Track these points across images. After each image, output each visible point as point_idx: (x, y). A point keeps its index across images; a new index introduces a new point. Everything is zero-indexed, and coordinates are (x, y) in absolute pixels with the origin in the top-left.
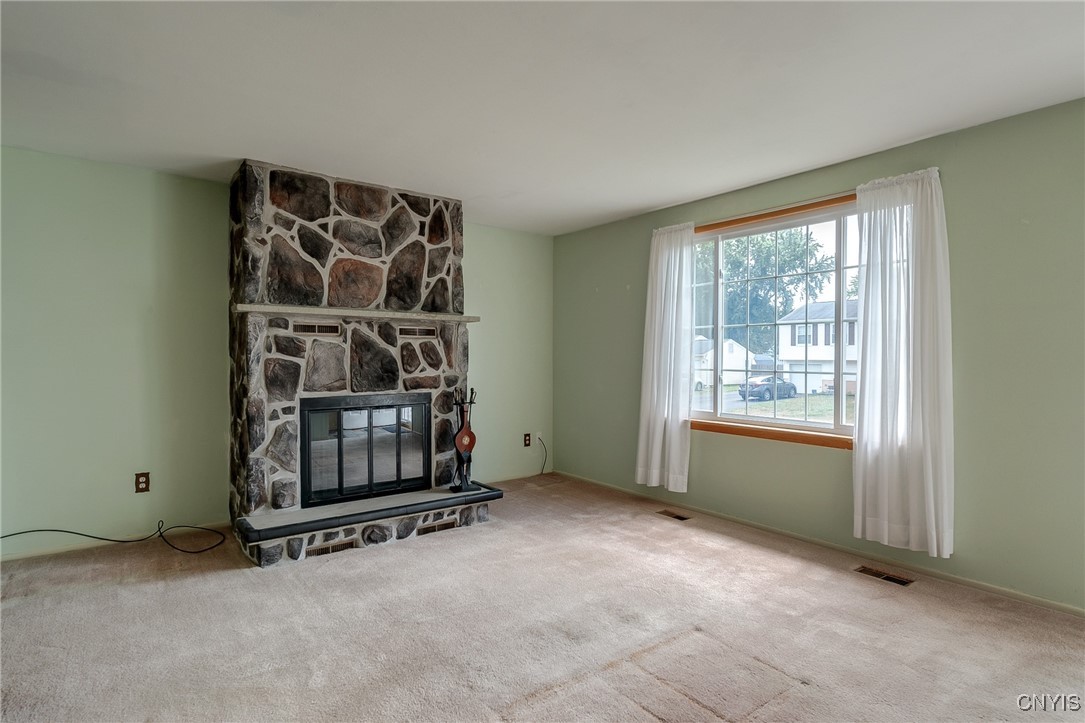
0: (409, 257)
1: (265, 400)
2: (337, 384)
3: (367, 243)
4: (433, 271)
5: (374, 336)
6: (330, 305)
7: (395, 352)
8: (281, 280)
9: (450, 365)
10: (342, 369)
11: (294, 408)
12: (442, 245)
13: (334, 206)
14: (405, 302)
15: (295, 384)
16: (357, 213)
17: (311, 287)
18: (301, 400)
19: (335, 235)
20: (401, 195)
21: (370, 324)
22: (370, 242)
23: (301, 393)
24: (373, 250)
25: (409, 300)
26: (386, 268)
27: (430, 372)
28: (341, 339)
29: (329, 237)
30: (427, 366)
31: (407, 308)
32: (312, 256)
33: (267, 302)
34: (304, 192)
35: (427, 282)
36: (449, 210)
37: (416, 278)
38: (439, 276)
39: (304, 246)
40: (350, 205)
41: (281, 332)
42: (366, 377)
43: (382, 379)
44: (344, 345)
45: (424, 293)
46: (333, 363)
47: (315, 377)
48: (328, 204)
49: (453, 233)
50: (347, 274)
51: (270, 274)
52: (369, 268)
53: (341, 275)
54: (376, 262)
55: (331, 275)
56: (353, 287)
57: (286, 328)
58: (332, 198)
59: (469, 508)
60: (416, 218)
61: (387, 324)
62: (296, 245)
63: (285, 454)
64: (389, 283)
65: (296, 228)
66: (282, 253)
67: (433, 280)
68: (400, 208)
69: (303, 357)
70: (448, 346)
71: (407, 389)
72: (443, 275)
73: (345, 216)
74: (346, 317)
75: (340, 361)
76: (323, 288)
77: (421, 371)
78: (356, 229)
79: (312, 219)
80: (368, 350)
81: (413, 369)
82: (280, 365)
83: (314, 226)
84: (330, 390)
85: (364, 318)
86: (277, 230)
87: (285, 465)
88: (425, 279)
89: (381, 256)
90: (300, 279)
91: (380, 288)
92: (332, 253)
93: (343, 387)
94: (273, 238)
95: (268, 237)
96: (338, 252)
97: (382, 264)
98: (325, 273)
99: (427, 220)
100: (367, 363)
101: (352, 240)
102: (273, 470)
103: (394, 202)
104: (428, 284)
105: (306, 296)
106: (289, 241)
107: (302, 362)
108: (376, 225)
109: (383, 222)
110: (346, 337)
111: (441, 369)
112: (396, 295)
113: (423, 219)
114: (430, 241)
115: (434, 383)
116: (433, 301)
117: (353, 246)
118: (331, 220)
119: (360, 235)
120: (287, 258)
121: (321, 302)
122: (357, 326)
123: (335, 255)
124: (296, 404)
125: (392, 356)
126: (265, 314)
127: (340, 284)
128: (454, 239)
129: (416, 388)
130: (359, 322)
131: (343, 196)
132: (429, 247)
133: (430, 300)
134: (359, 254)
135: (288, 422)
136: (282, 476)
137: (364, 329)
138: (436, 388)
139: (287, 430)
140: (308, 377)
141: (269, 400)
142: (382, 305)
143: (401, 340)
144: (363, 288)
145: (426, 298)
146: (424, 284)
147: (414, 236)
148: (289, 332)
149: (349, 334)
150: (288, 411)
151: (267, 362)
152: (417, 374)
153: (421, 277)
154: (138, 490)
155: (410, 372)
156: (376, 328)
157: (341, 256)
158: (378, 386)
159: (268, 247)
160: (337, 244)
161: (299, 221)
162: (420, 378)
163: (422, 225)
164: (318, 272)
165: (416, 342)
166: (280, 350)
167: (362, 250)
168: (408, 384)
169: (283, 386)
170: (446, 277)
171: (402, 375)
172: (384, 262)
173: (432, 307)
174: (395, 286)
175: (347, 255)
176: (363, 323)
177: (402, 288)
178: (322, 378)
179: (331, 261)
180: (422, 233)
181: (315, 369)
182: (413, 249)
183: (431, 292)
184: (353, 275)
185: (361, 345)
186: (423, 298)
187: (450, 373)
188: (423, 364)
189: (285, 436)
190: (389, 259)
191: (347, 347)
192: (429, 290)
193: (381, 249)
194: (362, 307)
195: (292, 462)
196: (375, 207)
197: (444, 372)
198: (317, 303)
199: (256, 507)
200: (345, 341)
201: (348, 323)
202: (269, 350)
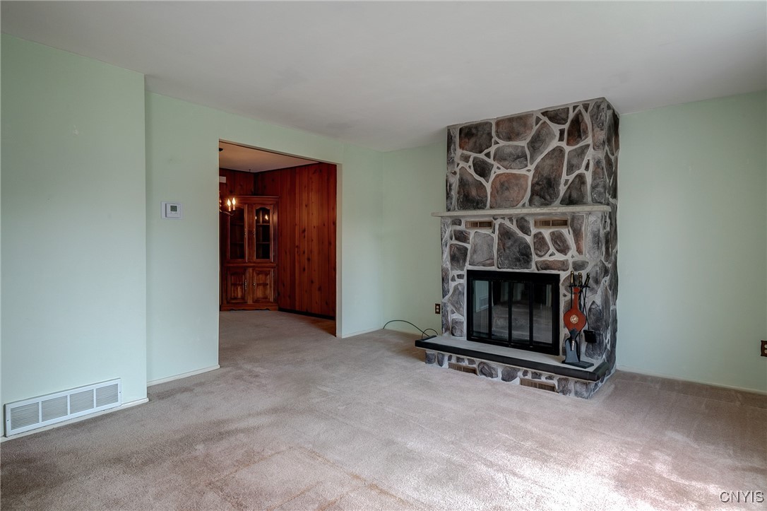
0: (548, 162)
1: (449, 269)
2: (488, 262)
3: (516, 159)
4: (571, 168)
5: (514, 227)
6: (491, 207)
7: (529, 239)
8: (464, 195)
9: (579, 251)
10: (491, 251)
11: (463, 275)
12: (582, 144)
13: (495, 138)
14: (545, 199)
15: (465, 260)
16: (509, 139)
17: (480, 197)
18: (468, 271)
19: (494, 159)
20: (543, 114)
21: (511, 220)
22: (518, 157)
23: (468, 267)
24: (521, 163)
25: (548, 197)
26: (531, 175)
27: (559, 257)
28: (491, 231)
29: (491, 161)
30: (556, 252)
31: (546, 204)
32: (481, 176)
33: (457, 209)
34: (477, 135)
35: (566, 178)
36: (589, 110)
37: (554, 179)
38: (577, 172)
39: (476, 171)
40: (504, 134)
41: (458, 228)
42: (507, 258)
43: (519, 261)
44: (493, 235)
45: (562, 189)
46: (485, 247)
47: (475, 257)
48: (491, 137)
49: (593, 130)
50: (502, 184)
51: (458, 193)
52: (517, 177)
53: (498, 185)
54: (523, 172)
55: (492, 187)
56: (507, 193)
57: (460, 225)
58: (493, 134)
59: (566, 380)
60: (556, 128)
61: (522, 218)
62: (472, 171)
63: (457, 303)
64: (533, 185)
65: (471, 160)
66: (464, 178)
67: (571, 178)
68: (542, 124)
69: (469, 243)
70: (577, 234)
71: (538, 270)
72: (582, 170)
73: (502, 143)
74: (495, 215)
75: (490, 246)
76: (486, 196)
77: (550, 255)
78: (508, 150)
79: (481, 152)
80: (509, 238)
81: (543, 253)
82: (457, 248)
83: (482, 156)
84: (484, 266)
85: (507, 215)
86: (462, 164)
87: (458, 310)
88: (564, 177)
89: (526, 166)
90: (474, 193)
91: (526, 191)
92: (493, 172)
93: (492, 265)
94: (460, 169)
95: (457, 170)
96: (497, 170)
97: (528, 172)
98: (488, 186)
99: (566, 126)
100: (509, 248)
101: (505, 160)
102: (453, 313)
103: (538, 120)
104: (567, 181)
105: (478, 203)
106: (468, 169)
107: (468, 246)
108: (523, 143)
109: (529, 139)
110: (494, 229)
111: (570, 254)
112: (537, 195)
113: (562, 127)
114: (568, 144)
115: (563, 265)
116: (570, 196)
117: (506, 163)
118: (492, 150)
119: (511, 154)
120: (467, 181)
121: (486, 206)
122: (502, 221)
123: (495, 172)
124: (464, 273)
125: (526, 243)
126: (450, 217)
127: (497, 192)
128: (593, 136)
129: (545, 269)
130: (503, 218)
131: (500, 130)
132: (567, 149)
133: (567, 195)
134: (511, 168)
135: (460, 284)
136: (456, 316)
137: (507, 223)
138: (564, 270)
139: (458, 289)
140: (471, 257)
141: (452, 269)
142: (527, 203)
143: (534, 231)
144: (513, 193)
145: (564, 194)
146: (563, 181)
147: (555, 143)
148: (462, 227)
149: (497, 227)
150: (460, 276)
151: (451, 245)
152: (546, 258)
153: (560, 176)
154: (436, 313)
155: (540, 256)
156: (515, 222)
157: (499, 172)
158: (516, 266)
159: (458, 176)
160: (496, 164)
161: (473, 155)
162: (550, 261)
163: (562, 132)
164: (484, 186)
165: (546, 233)
166: (456, 239)
167: (513, 165)
168: (539, 265)
169: (458, 261)
170: (585, 172)
171: (535, 258)
172: (529, 171)
173: (569, 201)
174: (537, 188)
175: (503, 170)
176: (506, 219)
177: (542, 188)
178: (479, 257)
179: (493, 176)
180: (561, 139)
181: (475, 251)
182: (553, 154)
183: (569, 188)
184: (506, 185)
185: (505, 234)
186: (561, 194)
187: (579, 258)
188: (552, 249)
189: (457, 292)
190: (532, 167)
191: (496, 236)
192: (567, 186)
193: (527, 160)
194: (513, 206)
195: (461, 309)
196: (522, 129)
197: (573, 257)
198: (483, 207)
199: (445, 332)
200: (494, 232)
201: (495, 219)
202: (451, 239)
